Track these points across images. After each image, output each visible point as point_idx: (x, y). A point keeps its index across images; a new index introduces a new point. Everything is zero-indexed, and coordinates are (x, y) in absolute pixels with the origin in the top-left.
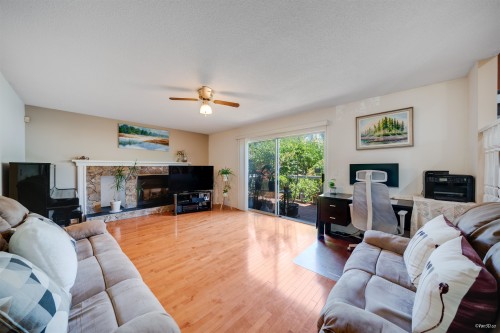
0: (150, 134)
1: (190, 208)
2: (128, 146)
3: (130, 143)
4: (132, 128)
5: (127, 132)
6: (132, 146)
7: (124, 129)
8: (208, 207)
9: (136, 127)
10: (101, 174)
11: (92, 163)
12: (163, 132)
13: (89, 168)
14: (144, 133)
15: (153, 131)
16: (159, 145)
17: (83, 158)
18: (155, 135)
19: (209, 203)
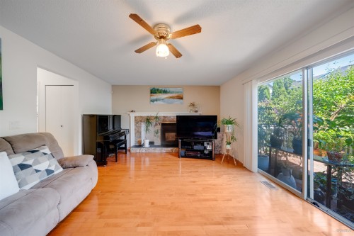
0: (169, 92)
1: (192, 154)
2: (155, 102)
3: (156, 100)
4: (158, 90)
5: (155, 93)
6: (158, 102)
7: (153, 91)
8: (209, 156)
9: (160, 89)
10: (141, 121)
11: (138, 114)
12: (179, 89)
13: (135, 117)
14: (165, 92)
15: (171, 90)
16: (176, 100)
17: (132, 111)
18: (172, 93)
19: (211, 152)
